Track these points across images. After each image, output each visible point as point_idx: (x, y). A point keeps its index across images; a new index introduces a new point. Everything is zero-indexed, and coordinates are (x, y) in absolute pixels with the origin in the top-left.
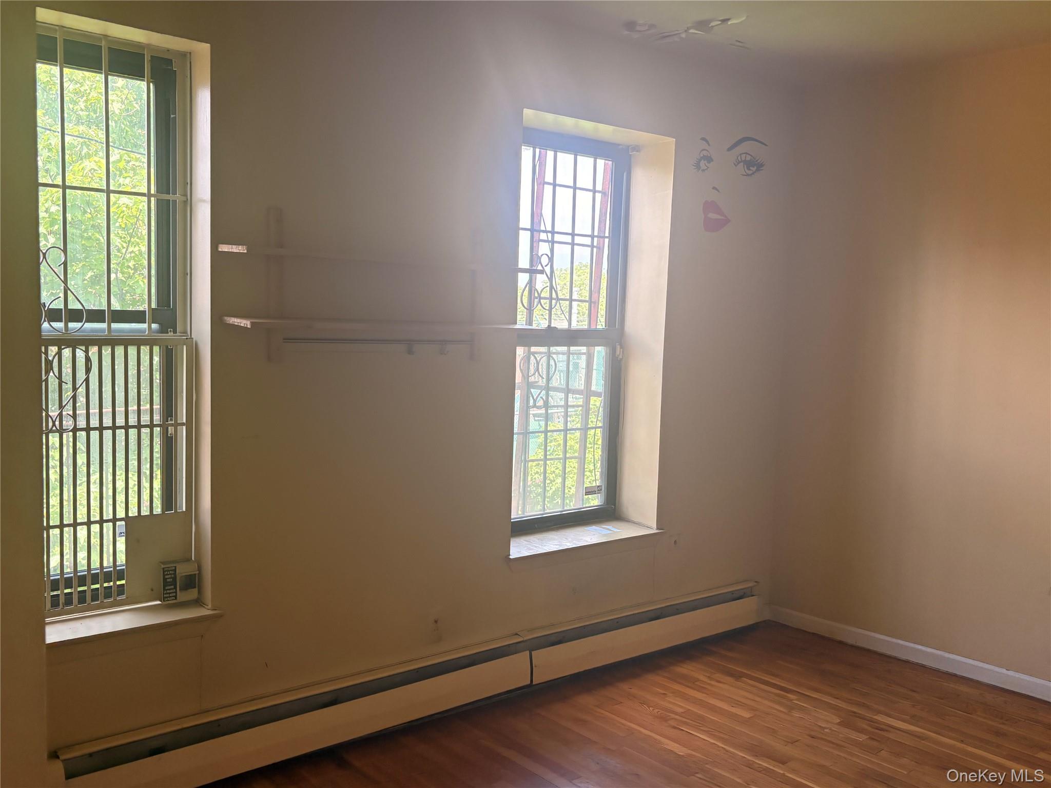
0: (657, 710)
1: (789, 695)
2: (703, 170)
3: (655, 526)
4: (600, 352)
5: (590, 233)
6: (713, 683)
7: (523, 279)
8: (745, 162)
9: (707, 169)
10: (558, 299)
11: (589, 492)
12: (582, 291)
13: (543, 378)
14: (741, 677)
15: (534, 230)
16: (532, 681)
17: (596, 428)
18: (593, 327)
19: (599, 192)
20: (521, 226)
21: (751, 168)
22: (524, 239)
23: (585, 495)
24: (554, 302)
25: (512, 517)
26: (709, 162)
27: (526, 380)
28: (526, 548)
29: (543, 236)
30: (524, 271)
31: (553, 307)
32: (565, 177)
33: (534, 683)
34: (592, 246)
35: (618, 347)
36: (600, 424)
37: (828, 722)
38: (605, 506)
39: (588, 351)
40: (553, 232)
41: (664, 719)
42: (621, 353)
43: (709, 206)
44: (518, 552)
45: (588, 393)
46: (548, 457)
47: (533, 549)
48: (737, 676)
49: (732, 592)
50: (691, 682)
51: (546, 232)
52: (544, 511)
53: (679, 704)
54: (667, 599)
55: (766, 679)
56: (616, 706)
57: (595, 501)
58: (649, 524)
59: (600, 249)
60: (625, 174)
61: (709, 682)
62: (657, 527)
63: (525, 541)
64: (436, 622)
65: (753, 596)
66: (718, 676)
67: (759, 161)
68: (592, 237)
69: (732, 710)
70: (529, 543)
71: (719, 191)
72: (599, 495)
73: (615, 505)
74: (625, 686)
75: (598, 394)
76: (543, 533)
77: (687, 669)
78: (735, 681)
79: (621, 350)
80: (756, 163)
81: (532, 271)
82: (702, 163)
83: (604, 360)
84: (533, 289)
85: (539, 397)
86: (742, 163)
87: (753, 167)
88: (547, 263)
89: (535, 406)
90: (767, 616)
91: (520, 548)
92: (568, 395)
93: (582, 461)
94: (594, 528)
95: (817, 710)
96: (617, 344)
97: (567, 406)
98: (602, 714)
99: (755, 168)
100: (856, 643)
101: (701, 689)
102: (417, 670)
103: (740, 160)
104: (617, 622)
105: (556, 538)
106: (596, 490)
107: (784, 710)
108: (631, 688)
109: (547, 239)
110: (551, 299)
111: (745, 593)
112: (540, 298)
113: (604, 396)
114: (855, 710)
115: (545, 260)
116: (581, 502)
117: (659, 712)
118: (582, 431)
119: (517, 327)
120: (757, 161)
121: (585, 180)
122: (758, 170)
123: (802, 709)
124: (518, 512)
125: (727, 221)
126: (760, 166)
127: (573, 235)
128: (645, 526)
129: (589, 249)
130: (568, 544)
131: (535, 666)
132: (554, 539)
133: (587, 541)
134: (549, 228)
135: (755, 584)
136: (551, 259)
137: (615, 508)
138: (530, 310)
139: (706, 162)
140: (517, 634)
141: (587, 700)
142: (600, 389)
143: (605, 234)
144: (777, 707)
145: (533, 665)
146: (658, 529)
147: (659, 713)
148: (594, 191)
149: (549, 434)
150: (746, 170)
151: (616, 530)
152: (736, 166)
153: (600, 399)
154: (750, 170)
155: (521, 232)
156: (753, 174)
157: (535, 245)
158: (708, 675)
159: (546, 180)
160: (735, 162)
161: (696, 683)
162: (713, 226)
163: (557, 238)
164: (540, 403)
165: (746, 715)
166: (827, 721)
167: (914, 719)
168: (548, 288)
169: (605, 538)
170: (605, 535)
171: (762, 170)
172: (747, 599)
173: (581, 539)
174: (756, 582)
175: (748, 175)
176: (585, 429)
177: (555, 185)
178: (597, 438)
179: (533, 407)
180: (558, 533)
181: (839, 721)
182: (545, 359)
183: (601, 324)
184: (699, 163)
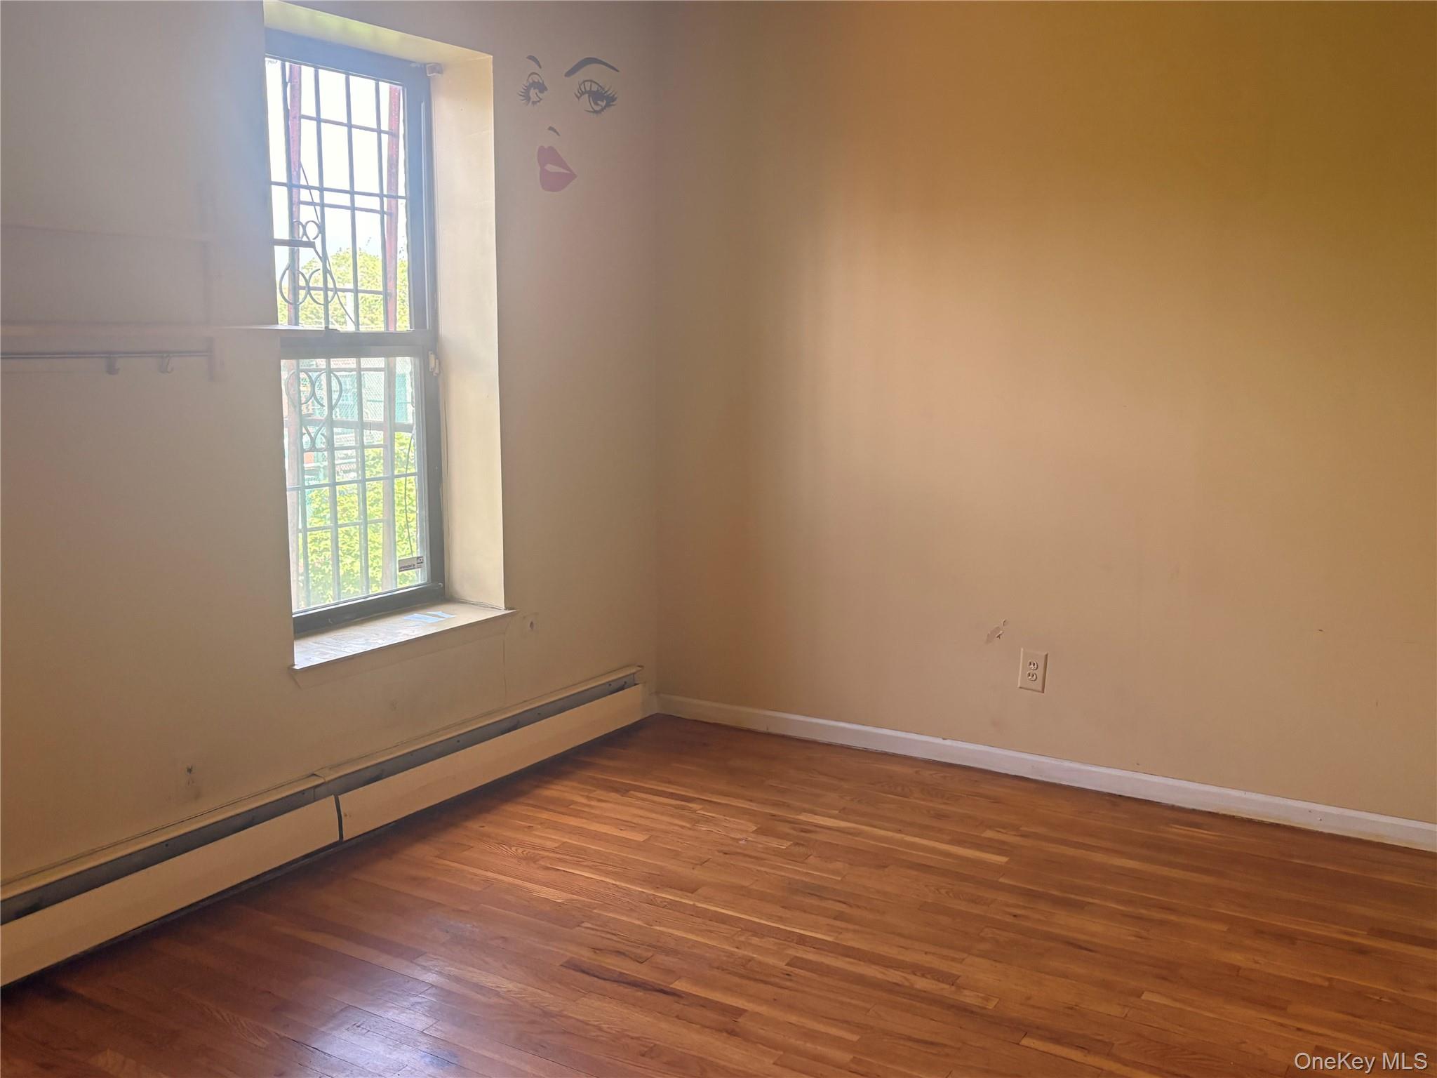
0: (522, 849)
1: (691, 805)
2: (534, 103)
3: (503, 606)
4: (405, 366)
5: (377, 191)
6: (593, 803)
7: (281, 256)
8: (591, 93)
9: (539, 101)
10: (336, 290)
11: (405, 566)
12: (372, 278)
13: (323, 406)
14: (628, 791)
15: (292, 186)
16: (341, 836)
17: (406, 475)
18: (392, 330)
19: (385, 132)
20: (273, 179)
21: (599, 102)
22: (279, 197)
23: (400, 571)
24: (330, 294)
25: (294, 611)
26: (541, 91)
27: (297, 409)
28: (317, 653)
29: (305, 195)
30: (282, 243)
31: (329, 299)
32: (333, 108)
33: (345, 838)
34: (382, 212)
35: (432, 358)
36: (413, 470)
37: (743, 831)
38: (429, 585)
39: (388, 365)
40: (322, 189)
41: (531, 859)
42: (437, 364)
43: (548, 155)
44: (307, 659)
45: (391, 427)
46: (340, 522)
47: (328, 653)
48: (623, 790)
49: (609, 683)
50: (566, 807)
51: (309, 188)
52: (339, 599)
53: (553, 837)
54: (525, 701)
55: (660, 788)
56: (465, 853)
57: (415, 579)
58: (493, 602)
59: (393, 216)
60: (423, 105)
61: (589, 803)
62: (505, 606)
63: (315, 643)
64: (190, 770)
65: (636, 684)
66: (599, 793)
67: (609, 92)
68: (381, 196)
69: (621, 835)
70: (320, 646)
71: (558, 133)
72: (420, 569)
73: (444, 583)
74: (474, 825)
75: (407, 428)
76: (340, 630)
77: (557, 790)
78: (623, 796)
79: (437, 361)
80: (606, 95)
81: (294, 244)
82: (533, 93)
83: (413, 376)
84: (297, 272)
85: (319, 434)
86: (587, 95)
87: (603, 101)
88: (316, 235)
89: (313, 448)
90: (655, 709)
91: (308, 653)
92: (363, 432)
93: (390, 523)
94: (415, 615)
95: (728, 818)
96: (430, 352)
97: (362, 447)
98: (446, 865)
99: (605, 102)
100: (767, 729)
101: (577, 814)
102: (166, 843)
103: (583, 90)
104: (458, 741)
105: (362, 634)
106: (415, 563)
107: (688, 825)
108: (483, 827)
109: (311, 201)
110: (326, 289)
111: (625, 683)
112: (309, 289)
113: (416, 429)
114: (773, 812)
115: (312, 231)
116: (394, 582)
117: (525, 851)
118: (388, 481)
119: (279, 327)
120: (606, 92)
121: (364, 114)
122: (608, 105)
123: (708, 820)
124: (301, 604)
125: (571, 176)
126: (611, 100)
127: (352, 193)
128: (488, 607)
129: (378, 216)
130: (380, 641)
131: (346, 815)
132: (361, 637)
133: (408, 635)
134: (314, 182)
135: (639, 668)
136: (321, 228)
137: (444, 587)
138: (294, 304)
139: (537, 91)
140: (314, 775)
141: (423, 851)
142: (410, 420)
143: (397, 193)
144: (676, 821)
145: (342, 814)
146: (506, 609)
147: (525, 853)
148: (379, 132)
149: (338, 488)
150: (592, 104)
151: (447, 616)
152: (578, 98)
153: (410, 435)
154: (597, 104)
155: (273, 187)
156: (602, 110)
157: (294, 209)
158: (586, 794)
159: (304, 112)
160: (577, 93)
161: (571, 807)
162: (554, 183)
163: (329, 198)
164: (321, 442)
165: (640, 837)
166: (741, 830)
167: (844, 813)
168: (321, 272)
169: (435, 628)
170: (433, 625)
171: (614, 105)
172: (628, 689)
173: (399, 633)
174: (639, 666)
175: (595, 112)
176: (390, 479)
177: (319, 120)
178: (410, 489)
179: (310, 450)
180: (363, 628)
181: (756, 828)
182: (323, 377)
183: (403, 324)
184: (529, 93)
